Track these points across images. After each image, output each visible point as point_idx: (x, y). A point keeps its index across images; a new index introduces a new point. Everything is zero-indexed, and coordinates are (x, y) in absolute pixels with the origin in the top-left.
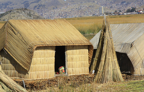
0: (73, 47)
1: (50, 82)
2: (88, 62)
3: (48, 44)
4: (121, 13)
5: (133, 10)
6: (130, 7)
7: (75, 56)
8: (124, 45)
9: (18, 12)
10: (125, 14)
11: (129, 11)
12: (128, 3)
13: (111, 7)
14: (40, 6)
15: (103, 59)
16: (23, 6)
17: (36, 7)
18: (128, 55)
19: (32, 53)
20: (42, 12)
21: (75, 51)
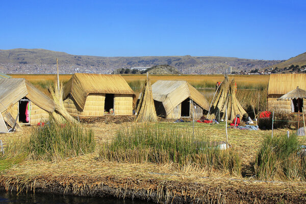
0: (120, 95)
1: (99, 119)
2: (132, 107)
3: (99, 91)
4: (246, 73)
5: (256, 71)
6: (254, 69)
7: (121, 102)
8: (162, 96)
9: (161, 67)
10: (249, 74)
11: (252, 72)
12: (253, 66)
13: (239, 68)
14: (180, 64)
15: (143, 105)
16: (166, 63)
17: (177, 64)
18: (163, 103)
19: (86, 97)
20: (181, 68)
21: (121, 98)
